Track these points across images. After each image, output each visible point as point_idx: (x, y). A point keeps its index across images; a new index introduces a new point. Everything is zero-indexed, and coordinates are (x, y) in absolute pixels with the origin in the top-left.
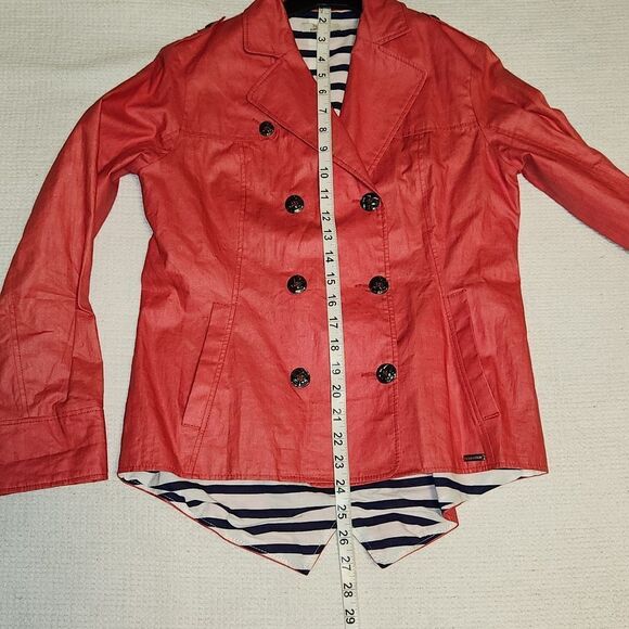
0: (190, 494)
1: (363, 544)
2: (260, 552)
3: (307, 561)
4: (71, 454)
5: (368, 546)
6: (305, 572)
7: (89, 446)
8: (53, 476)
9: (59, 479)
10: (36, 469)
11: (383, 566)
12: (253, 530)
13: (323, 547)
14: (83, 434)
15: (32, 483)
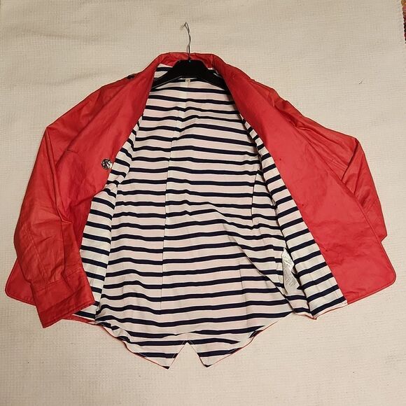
0: (113, 323)
1: (198, 353)
2: (144, 357)
3: (169, 361)
4: (74, 296)
5: (201, 355)
6: (167, 368)
7: (82, 288)
8: (68, 309)
9: (71, 309)
10: (60, 308)
11: (207, 366)
12: (141, 344)
13: (177, 354)
14: (77, 283)
15: (60, 315)
